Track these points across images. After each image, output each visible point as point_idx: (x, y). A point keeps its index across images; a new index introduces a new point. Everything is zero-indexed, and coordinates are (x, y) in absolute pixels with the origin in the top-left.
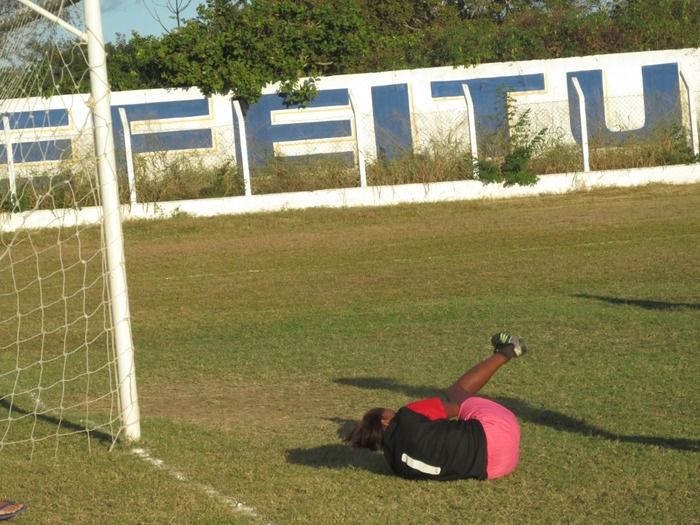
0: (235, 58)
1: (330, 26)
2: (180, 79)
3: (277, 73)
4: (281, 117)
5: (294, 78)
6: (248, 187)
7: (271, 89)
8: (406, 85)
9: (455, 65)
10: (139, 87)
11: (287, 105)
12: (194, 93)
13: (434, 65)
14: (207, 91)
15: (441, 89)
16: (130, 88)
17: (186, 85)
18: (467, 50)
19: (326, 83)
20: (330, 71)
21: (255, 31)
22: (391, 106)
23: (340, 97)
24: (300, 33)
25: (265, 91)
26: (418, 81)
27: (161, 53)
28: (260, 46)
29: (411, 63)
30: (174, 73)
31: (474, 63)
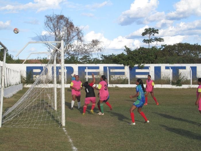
0: (130, 59)
1: (148, 55)
2: (120, 62)
3: (137, 63)
4: (137, 71)
5: (140, 64)
6: (129, 83)
7: (136, 65)
8: (161, 67)
9: (170, 64)
10: (113, 63)
11: (139, 69)
12: (122, 65)
13: (166, 63)
14: (125, 65)
15: (167, 68)
16: (111, 63)
17: (121, 64)
18: (172, 61)
19: (146, 65)
20: (147, 63)
21: (134, 55)
22: (158, 70)
23: (147, 68)
24: (142, 56)
25: (135, 66)
26: (163, 66)
27: (117, 58)
28: (135, 58)
29: (162, 63)
30: (119, 61)
31: (173, 63)
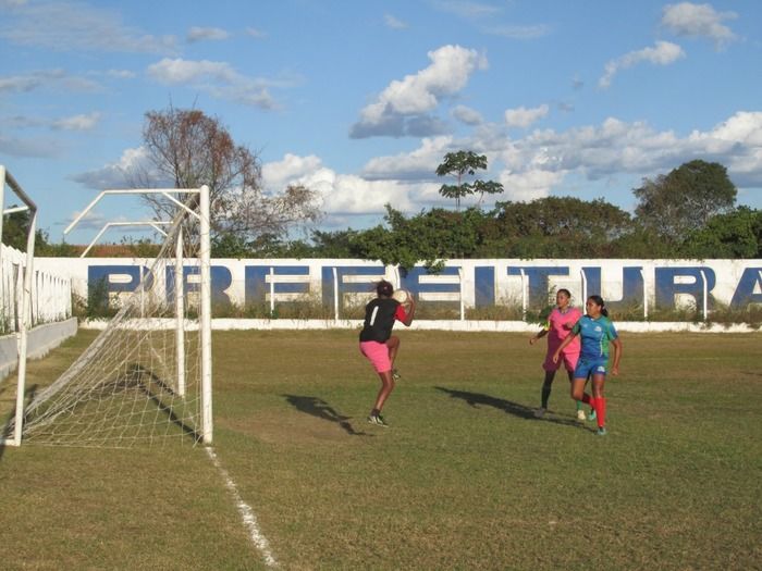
0: (401, 245)
1: (455, 233)
2: (371, 254)
3: (424, 256)
4: (424, 279)
5: (433, 259)
7: (421, 263)
8: (493, 268)
9: (521, 259)
10: (350, 257)
11: (429, 273)
12: (379, 263)
13: (510, 257)
14: (386, 262)
15: (513, 271)
16: (344, 257)
17: (374, 258)
18: (529, 251)
19: (450, 263)
20: (453, 257)
21: (413, 232)
22: (485, 278)
23: (454, 271)
24: (438, 235)
25: (416, 265)
26: (500, 266)
27: (362, 240)
28: (416, 240)
29: (499, 256)
30: (368, 251)
31: (532, 258)
